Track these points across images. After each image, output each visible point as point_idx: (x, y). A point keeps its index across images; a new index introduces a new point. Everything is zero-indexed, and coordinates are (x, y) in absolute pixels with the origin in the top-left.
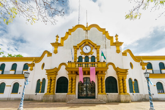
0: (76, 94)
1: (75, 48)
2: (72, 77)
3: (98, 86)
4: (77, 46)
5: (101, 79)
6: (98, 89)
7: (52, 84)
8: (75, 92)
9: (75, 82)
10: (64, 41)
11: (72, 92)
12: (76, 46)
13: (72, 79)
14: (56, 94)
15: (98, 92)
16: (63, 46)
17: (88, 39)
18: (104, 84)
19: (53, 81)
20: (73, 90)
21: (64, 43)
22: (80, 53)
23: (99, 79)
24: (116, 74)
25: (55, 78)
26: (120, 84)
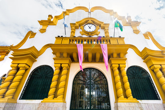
0: (65, 102)
1: (72, 25)
2: (61, 64)
3: (115, 83)
4: (76, 23)
5: (119, 69)
6: (116, 90)
7: (17, 78)
8: (64, 98)
9: (67, 74)
10: (59, 20)
11: (55, 96)
12: (74, 24)
13: (61, 69)
14: (19, 101)
15: (117, 97)
16: (55, 25)
17: (92, 17)
19: (21, 72)
20: (60, 91)
21: (58, 22)
22: (80, 32)
23: (114, 69)
24: (143, 62)
25: (29, 66)
26: (160, 79)
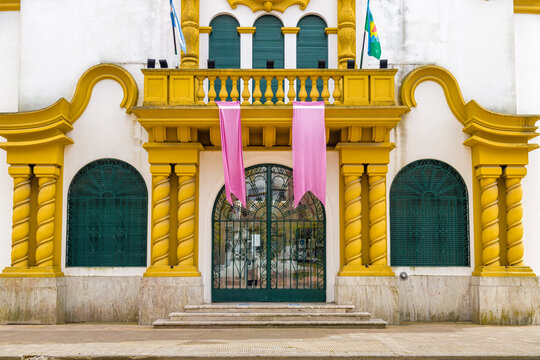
0: (200, 274)
2: (173, 166)
5: (365, 179)
6: (344, 242)
7: (44, 211)
8: (195, 264)
11: (174, 261)
13: (173, 179)
14: (67, 271)
15: (345, 262)
18: (382, 209)
19: (46, 192)
20: (183, 248)
23: (347, 180)
24: (464, 144)
25: (59, 167)
26: (486, 211)
